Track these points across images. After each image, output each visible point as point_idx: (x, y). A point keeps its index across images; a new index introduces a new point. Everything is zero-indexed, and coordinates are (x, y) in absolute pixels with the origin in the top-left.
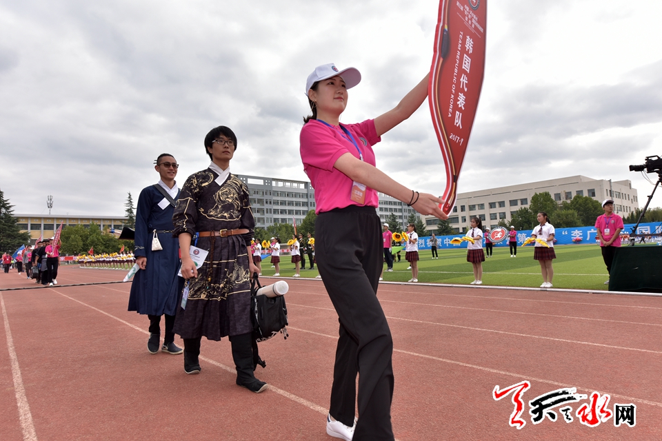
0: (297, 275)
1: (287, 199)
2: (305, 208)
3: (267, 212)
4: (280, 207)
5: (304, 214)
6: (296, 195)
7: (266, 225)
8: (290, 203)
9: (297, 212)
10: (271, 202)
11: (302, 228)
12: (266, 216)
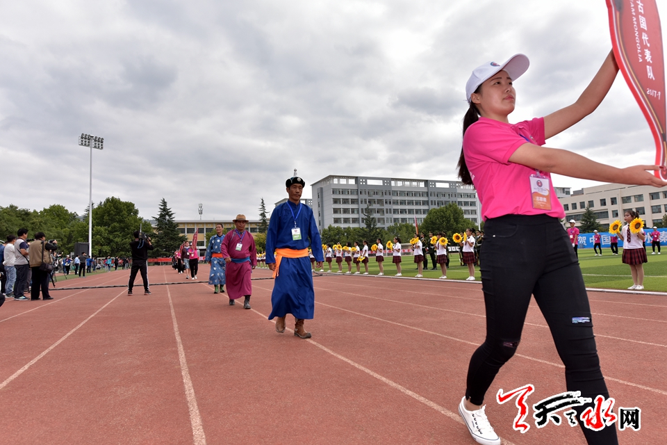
0: (420, 276)
1: (407, 198)
2: (426, 207)
3: (387, 213)
4: (399, 207)
5: (424, 213)
6: (415, 194)
7: (387, 225)
8: (410, 203)
9: (418, 212)
10: (390, 202)
11: (422, 228)
12: (386, 216)
